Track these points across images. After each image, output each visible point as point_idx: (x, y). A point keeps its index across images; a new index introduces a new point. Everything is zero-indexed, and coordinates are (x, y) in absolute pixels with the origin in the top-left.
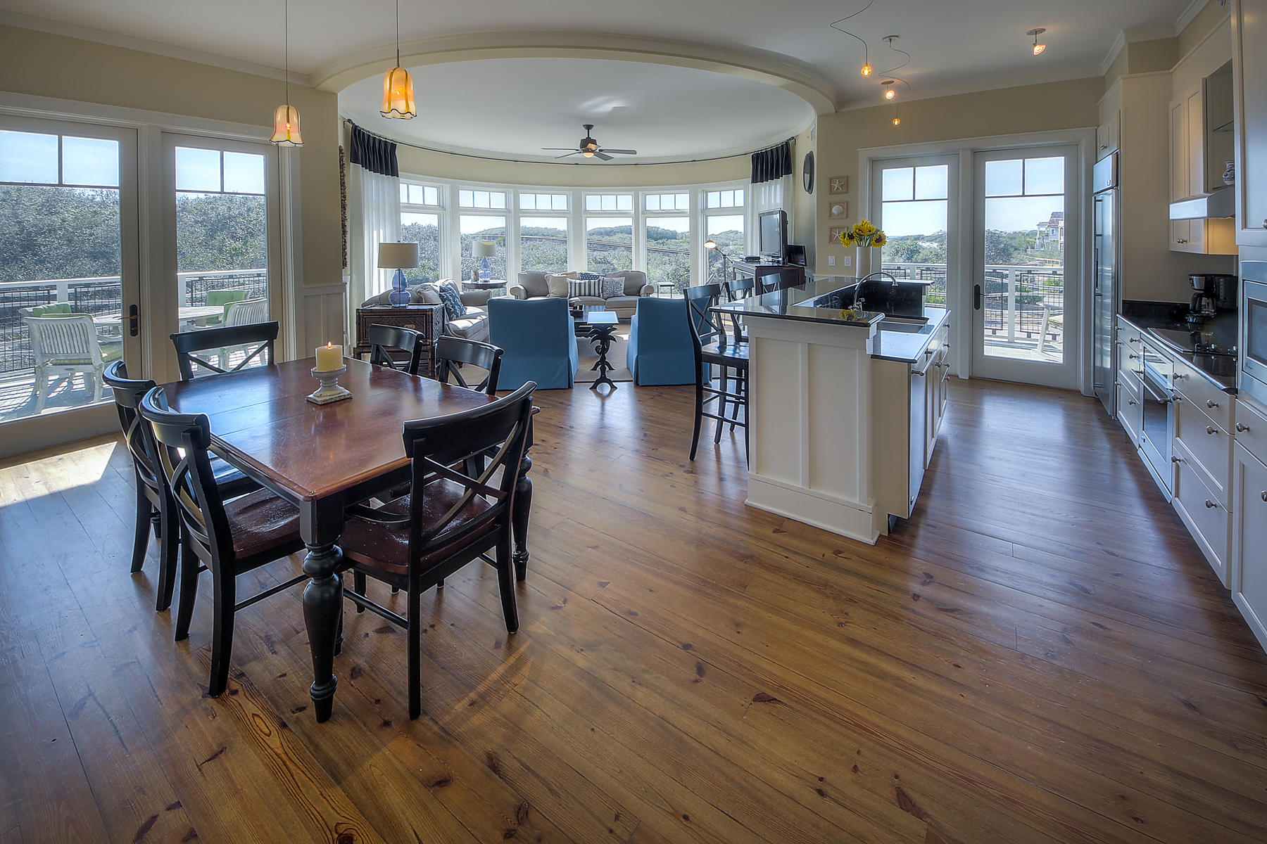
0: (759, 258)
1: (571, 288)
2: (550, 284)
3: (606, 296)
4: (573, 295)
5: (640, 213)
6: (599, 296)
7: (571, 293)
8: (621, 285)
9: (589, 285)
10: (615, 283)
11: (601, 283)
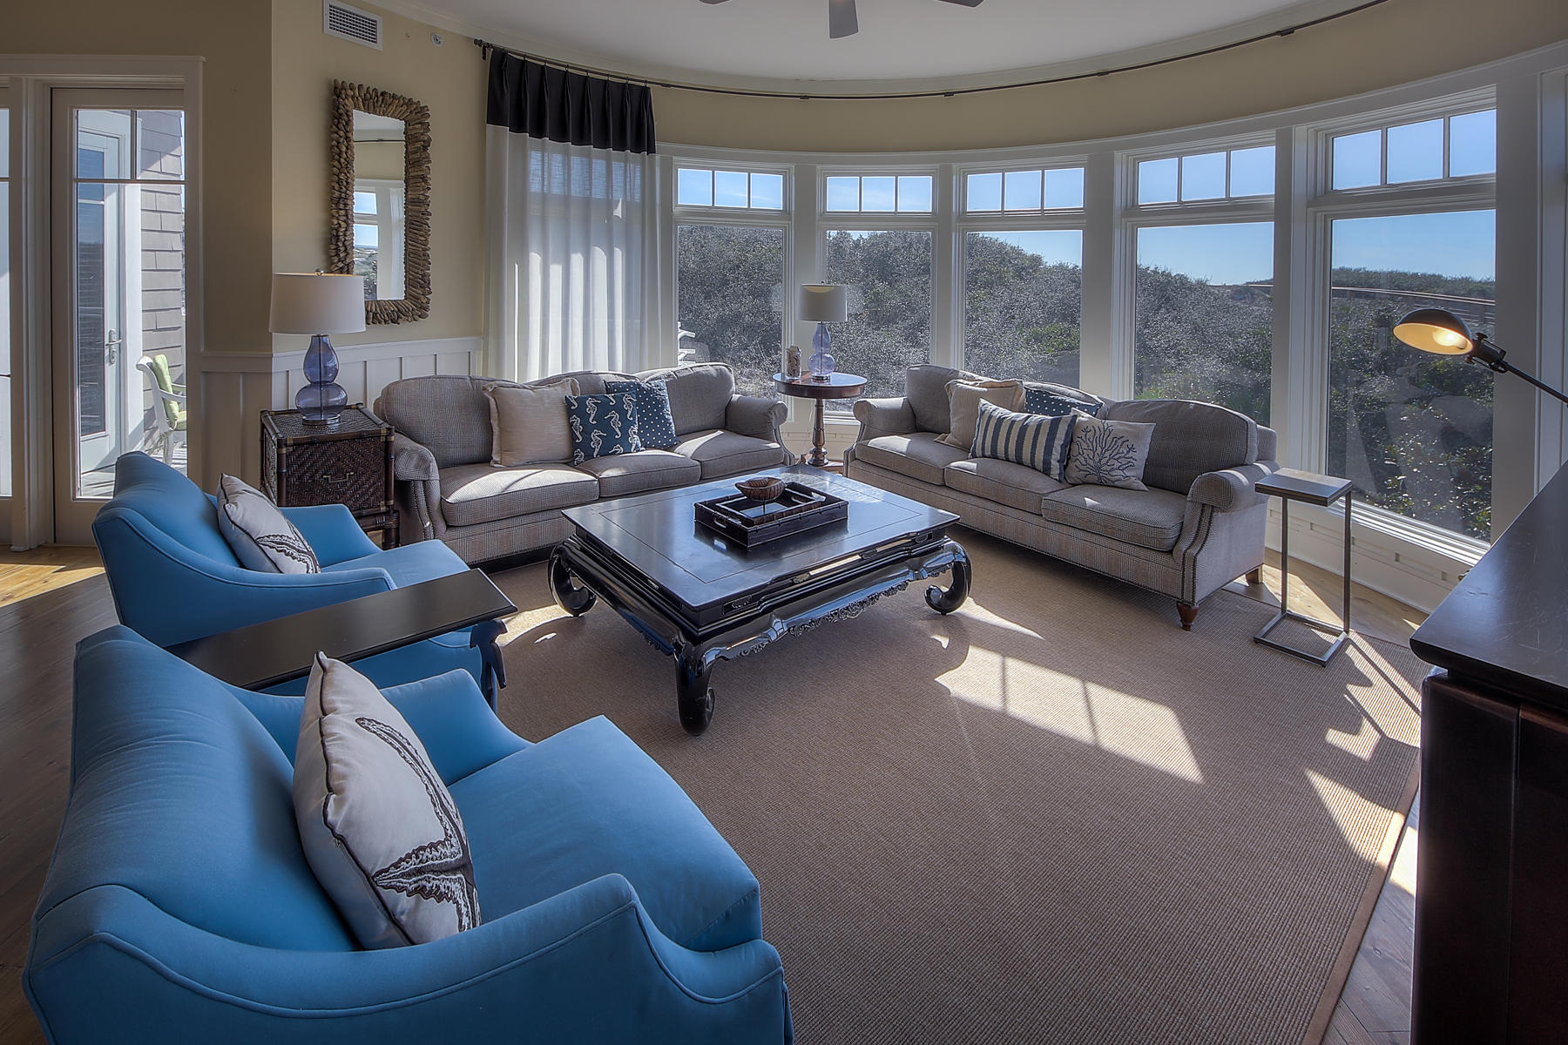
1: (979, 427)
2: (952, 404)
3: (1074, 475)
6: (1047, 472)
7: (976, 444)
8: (1131, 449)
9: (1024, 429)
10: (1110, 439)
11: (1062, 430)
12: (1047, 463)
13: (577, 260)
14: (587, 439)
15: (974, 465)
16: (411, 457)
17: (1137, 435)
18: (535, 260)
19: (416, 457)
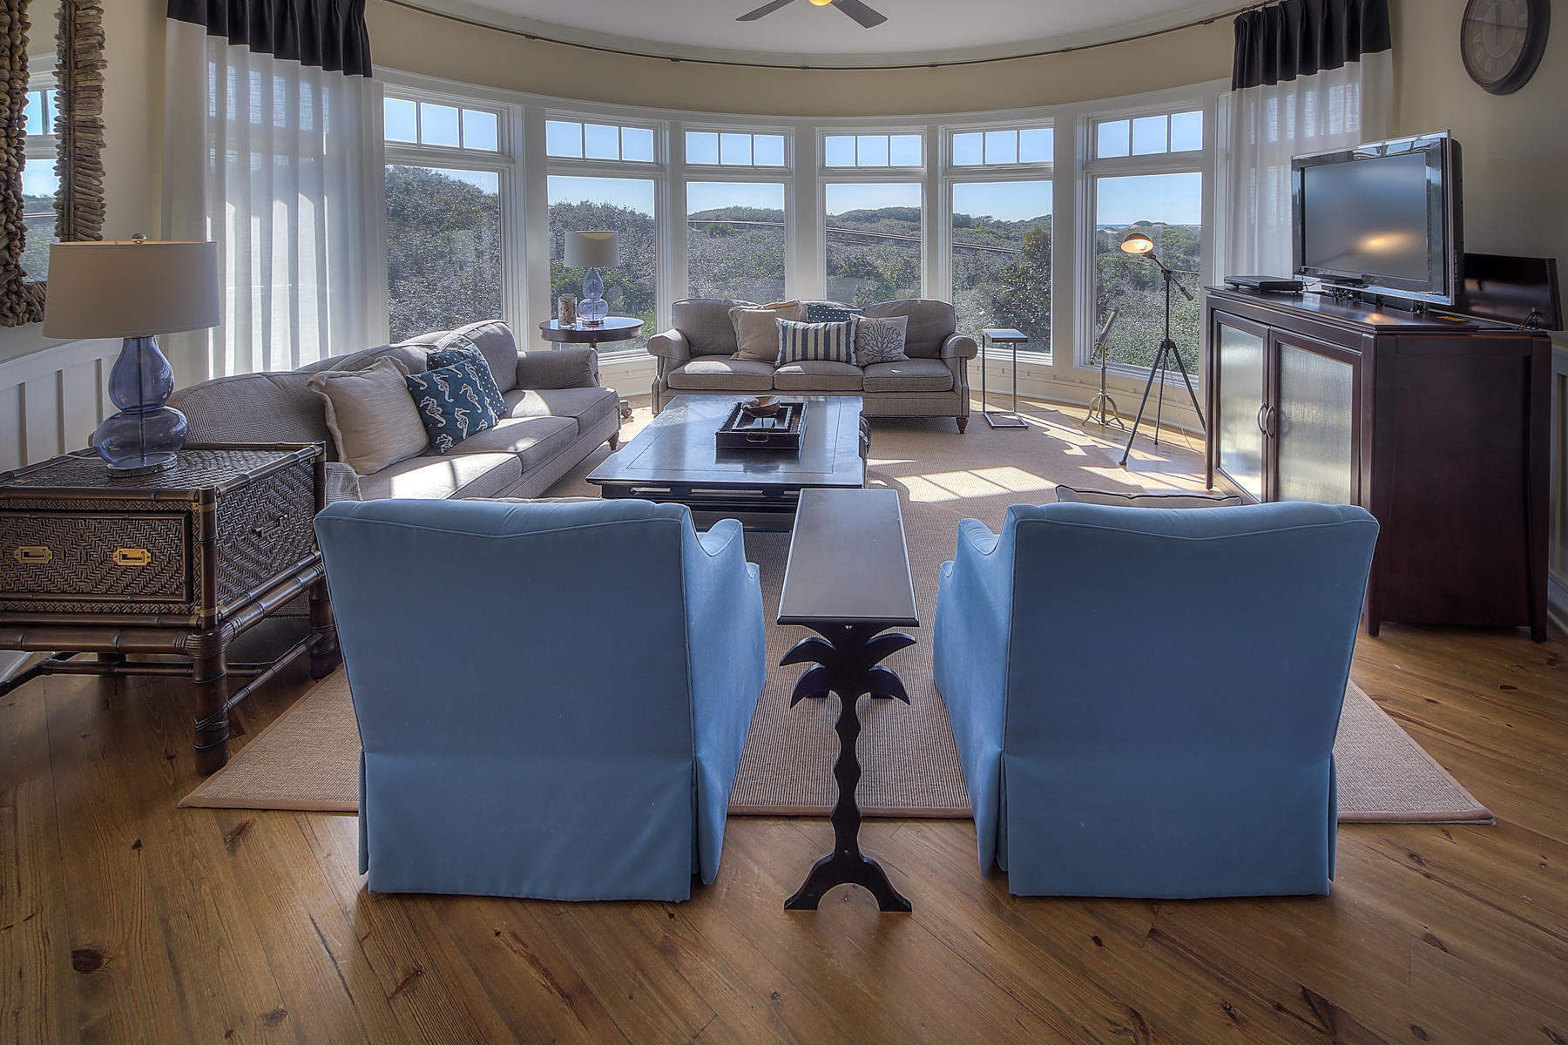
0: (1298, 286)
1: (784, 339)
2: (738, 328)
3: (864, 360)
4: (789, 357)
5: (940, 172)
6: (848, 361)
7: (784, 352)
8: (898, 335)
9: (827, 334)
10: (885, 330)
11: (853, 328)
12: (848, 354)
13: (280, 209)
14: (452, 421)
15: (798, 368)
16: (337, 477)
17: (901, 326)
18: (230, 210)
19: (342, 476)
